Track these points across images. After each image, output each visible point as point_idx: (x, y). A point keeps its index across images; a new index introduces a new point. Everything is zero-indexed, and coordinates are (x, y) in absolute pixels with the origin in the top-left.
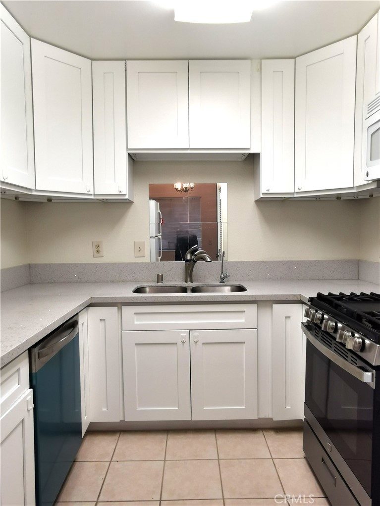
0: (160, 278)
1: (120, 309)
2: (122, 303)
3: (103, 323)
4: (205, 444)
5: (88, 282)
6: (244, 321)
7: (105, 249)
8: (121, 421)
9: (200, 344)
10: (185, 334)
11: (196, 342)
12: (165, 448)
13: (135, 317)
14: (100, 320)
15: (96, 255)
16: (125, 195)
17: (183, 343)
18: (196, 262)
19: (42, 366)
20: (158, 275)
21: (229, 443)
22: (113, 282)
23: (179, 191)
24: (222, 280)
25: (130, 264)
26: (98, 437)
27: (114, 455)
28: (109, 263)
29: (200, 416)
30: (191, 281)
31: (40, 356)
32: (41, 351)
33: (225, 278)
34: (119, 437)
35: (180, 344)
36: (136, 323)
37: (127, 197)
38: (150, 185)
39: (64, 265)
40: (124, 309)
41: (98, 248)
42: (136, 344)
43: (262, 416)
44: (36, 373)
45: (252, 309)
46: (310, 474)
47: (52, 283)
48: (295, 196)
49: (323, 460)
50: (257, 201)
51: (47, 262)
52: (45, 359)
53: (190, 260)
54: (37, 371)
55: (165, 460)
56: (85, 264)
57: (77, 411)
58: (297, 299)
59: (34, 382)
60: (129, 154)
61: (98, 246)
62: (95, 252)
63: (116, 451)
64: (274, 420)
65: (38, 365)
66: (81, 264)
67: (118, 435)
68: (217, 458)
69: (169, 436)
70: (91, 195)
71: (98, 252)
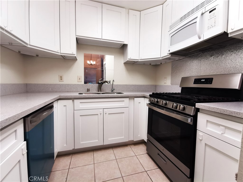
0: (88, 90)
1: (73, 101)
2: (74, 98)
3: (65, 107)
4: (109, 154)
5: (56, 92)
6: (124, 104)
7: (64, 78)
8: (73, 149)
9: (107, 114)
10: (102, 110)
11: (106, 114)
12: (93, 158)
13: (80, 104)
14: (64, 106)
15: (60, 80)
16: (75, 55)
17: (101, 114)
18: (103, 84)
19: (33, 127)
20: (87, 89)
21: (119, 152)
22: (68, 92)
23: (89, 65)
24: (112, 91)
25: (76, 84)
26: (61, 158)
27: (70, 165)
28: (66, 84)
29: (107, 143)
30: (101, 91)
31: (31, 122)
32: (32, 119)
33: (113, 90)
34: (72, 156)
35: (99, 115)
36: (80, 107)
37: (75, 56)
38: (84, 54)
39: (45, 84)
40: (75, 101)
41: (61, 78)
42: (80, 116)
43: (130, 140)
44: (29, 132)
45: (127, 100)
46: (150, 160)
47: (39, 92)
48: (139, 61)
49: (158, 154)
50: (124, 63)
51: (36, 83)
52: (35, 124)
53: (100, 83)
54: (29, 130)
55: (94, 164)
56: (55, 84)
57: (52, 147)
58: (142, 96)
59: (27, 138)
60: (76, 38)
61: (61, 77)
62: (60, 79)
63: (71, 163)
64: (134, 141)
65: (30, 127)
66: (53, 84)
67: (71, 156)
68: (115, 159)
69: (94, 152)
70: (59, 53)
71: (61, 79)
